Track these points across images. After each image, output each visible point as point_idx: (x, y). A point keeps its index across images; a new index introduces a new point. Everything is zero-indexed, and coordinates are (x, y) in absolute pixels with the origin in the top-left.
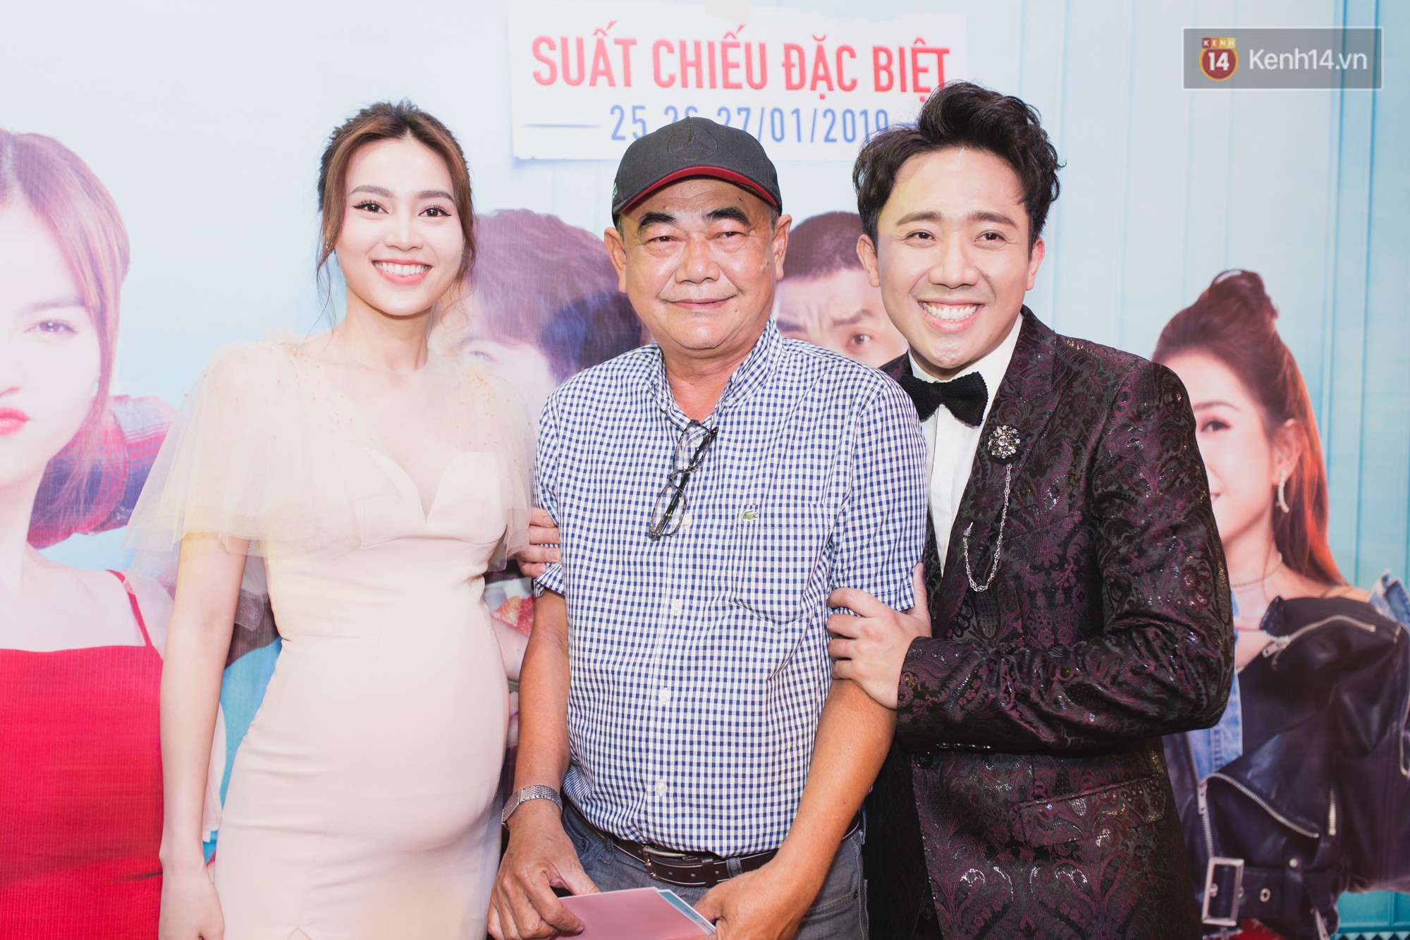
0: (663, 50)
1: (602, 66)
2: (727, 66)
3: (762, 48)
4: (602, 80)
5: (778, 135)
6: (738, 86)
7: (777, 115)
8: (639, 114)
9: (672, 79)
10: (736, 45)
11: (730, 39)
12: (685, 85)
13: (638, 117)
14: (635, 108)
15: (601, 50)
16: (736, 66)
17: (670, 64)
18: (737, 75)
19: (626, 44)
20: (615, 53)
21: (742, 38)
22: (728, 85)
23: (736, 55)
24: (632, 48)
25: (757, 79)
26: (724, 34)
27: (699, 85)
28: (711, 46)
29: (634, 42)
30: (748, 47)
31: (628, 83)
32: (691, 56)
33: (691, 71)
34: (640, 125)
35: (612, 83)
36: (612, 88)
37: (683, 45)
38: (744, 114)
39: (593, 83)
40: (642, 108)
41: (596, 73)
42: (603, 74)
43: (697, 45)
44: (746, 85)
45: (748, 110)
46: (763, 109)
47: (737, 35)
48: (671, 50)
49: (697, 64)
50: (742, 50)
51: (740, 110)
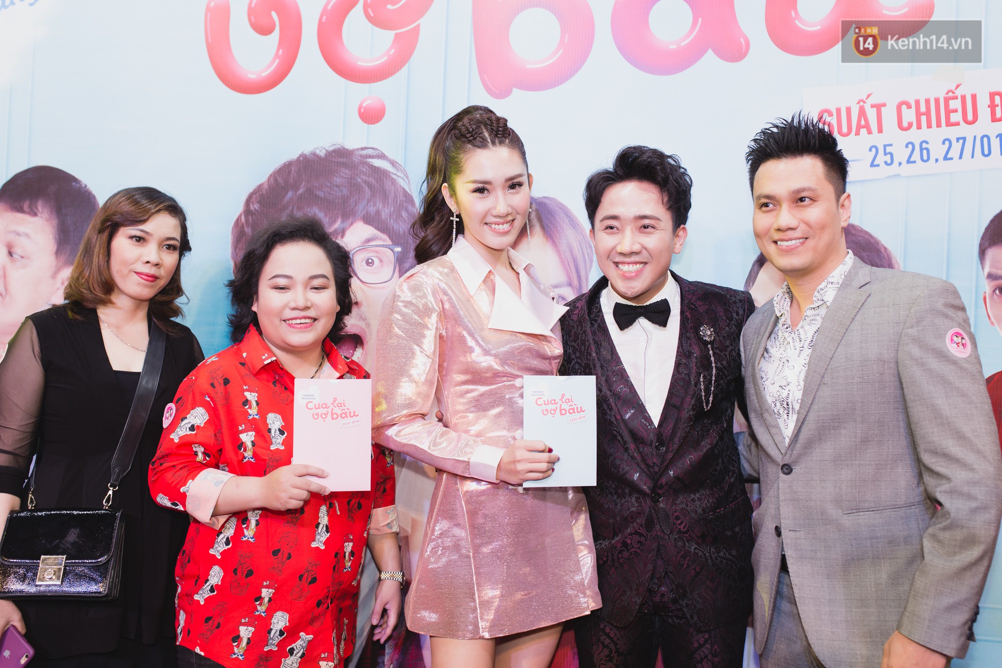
0: (904, 107)
1: (863, 123)
2: (948, 112)
3: (974, 97)
4: (863, 131)
5: (986, 152)
6: (958, 124)
7: (985, 139)
8: (888, 149)
9: (910, 125)
10: (956, 98)
11: (951, 94)
12: (919, 127)
13: (887, 151)
14: (885, 146)
15: (862, 113)
16: (956, 111)
17: (909, 116)
18: (956, 117)
19: (878, 107)
20: (872, 114)
21: (959, 93)
22: (949, 124)
23: (955, 104)
24: (883, 108)
25: (970, 117)
26: (946, 92)
27: (929, 126)
28: (937, 101)
29: (884, 105)
30: (964, 98)
31: (880, 130)
32: (923, 109)
33: (924, 119)
34: (889, 156)
35: (870, 132)
36: (870, 135)
37: (917, 102)
38: (961, 141)
39: (857, 133)
40: (891, 145)
41: (859, 127)
42: (863, 127)
43: (927, 102)
44: (962, 122)
45: (964, 139)
46: (975, 137)
47: (955, 91)
48: (909, 107)
49: (928, 114)
50: (959, 101)
51: (958, 140)
